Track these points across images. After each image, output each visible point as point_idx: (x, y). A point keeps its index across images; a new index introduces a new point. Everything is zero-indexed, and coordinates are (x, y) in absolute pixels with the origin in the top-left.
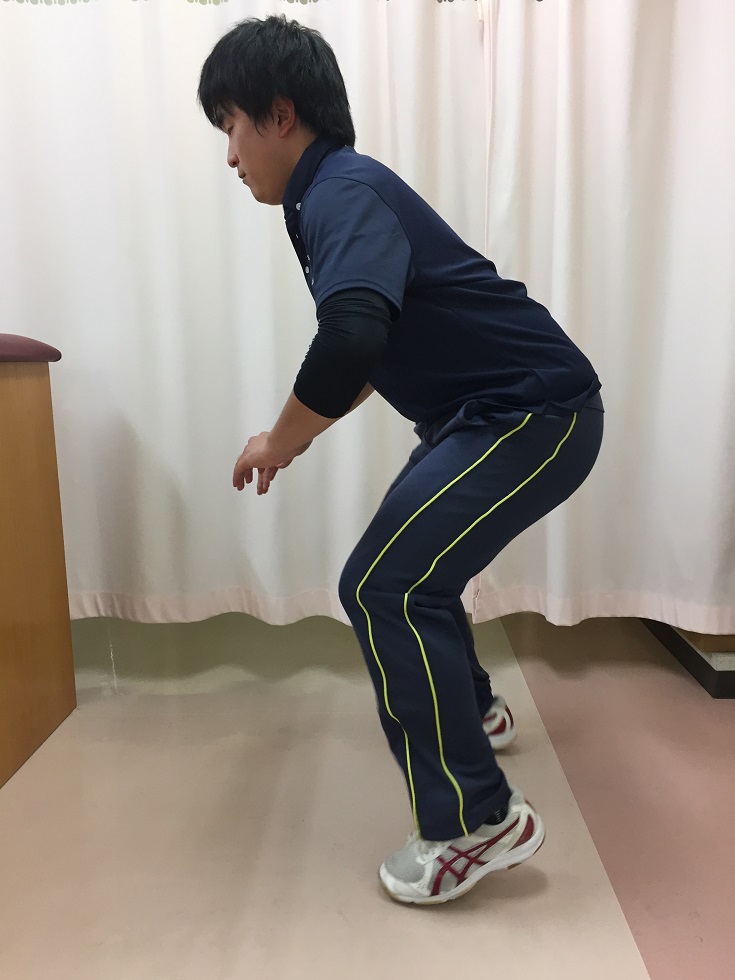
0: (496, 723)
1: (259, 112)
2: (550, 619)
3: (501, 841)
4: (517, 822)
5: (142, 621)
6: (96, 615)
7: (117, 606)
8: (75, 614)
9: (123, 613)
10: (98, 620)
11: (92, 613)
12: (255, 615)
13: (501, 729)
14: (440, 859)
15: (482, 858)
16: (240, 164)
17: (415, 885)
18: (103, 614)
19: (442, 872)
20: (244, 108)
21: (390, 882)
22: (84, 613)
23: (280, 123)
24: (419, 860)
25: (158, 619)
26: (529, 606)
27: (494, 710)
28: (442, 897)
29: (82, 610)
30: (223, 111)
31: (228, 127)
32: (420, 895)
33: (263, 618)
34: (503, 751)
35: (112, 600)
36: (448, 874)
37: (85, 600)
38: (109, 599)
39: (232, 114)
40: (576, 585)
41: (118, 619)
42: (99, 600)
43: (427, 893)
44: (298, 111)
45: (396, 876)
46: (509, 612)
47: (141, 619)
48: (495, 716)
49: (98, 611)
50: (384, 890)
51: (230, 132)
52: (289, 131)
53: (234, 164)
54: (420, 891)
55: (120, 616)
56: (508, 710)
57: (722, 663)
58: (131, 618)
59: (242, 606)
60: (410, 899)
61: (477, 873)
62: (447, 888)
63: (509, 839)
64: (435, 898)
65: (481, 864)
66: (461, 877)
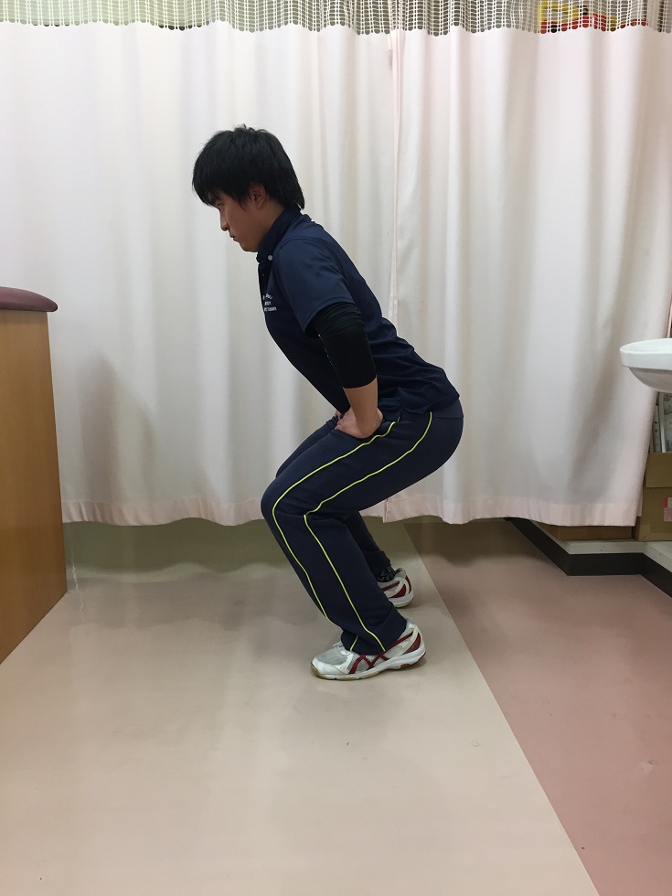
0: (398, 588)
2: (445, 520)
3: (400, 645)
4: (411, 634)
5: (119, 524)
6: (81, 520)
7: (98, 512)
8: (65, 520)
9: (103, 517)
10: (82, 524)
11: (77, 519)
13: (402, 593)
18: (86, 519)
19: (359, 660)
20: (230, 194)
22: (71, 518)
23: (256, 200)
24: (343, 654)
25: (132, 522)
26: (430, 511)
27: (397, 579)
28: (358, 675)
33: (218, 521)
34: (403, 608)
35: (94, 509)
36: (363, 662)
37: (74, 508)
40: (466, 494)
41: (98, 523)
42: (83, 507)
43: (347, 672)
46: (413, 514)
47: (118, 522)
48: (398, 583)
49: (82, 518)
50: (315, 671)
53: (226, 229)
55: (100, 519)
56: (407, 579)
57: (575, 548)
58: (109, 522)
59: (199, 513)
60: (333, 677)
61: (381, 666)
62: (361, 670)
63: (405, 645)
64: (352, 676)
65: (386, 659)
66: (371, 665)
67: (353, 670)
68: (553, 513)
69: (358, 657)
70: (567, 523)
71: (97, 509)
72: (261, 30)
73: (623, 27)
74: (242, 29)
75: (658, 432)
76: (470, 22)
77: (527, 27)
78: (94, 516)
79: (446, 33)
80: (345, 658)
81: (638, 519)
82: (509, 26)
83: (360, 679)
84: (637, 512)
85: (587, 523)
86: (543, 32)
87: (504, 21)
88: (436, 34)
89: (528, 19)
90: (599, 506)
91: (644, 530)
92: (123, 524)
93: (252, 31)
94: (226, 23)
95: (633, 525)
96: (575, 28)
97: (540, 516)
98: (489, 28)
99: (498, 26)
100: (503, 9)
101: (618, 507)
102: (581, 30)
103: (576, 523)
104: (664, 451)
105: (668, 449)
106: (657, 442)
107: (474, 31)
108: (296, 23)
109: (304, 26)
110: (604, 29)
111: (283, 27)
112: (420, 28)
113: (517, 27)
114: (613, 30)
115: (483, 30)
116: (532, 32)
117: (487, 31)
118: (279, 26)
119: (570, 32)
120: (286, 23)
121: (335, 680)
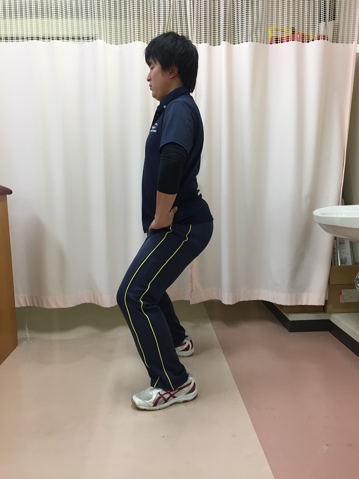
0: (185, 346)
1: (165, 67)
2: (223, 302)
3: (183, 389)
4: (190, 383)
6: (26, 305)
7: (35, 302)
8: (17, 306)
9: (38, 304)
10: (27, 307)
11: (24, 305)
12: (96, 304)
14: (159, 393)
15: (175, 395)
16: (152, 81)
17: (147, 402)
18: (29, 305)
19: (159, 398)
21: (137, 400)
24: (151, 393)
25: (54, 306)
27: (185, 341)
28: (158, 407)
29: (20, 304)
30: (153, 61)
31: (151, 67)
32: (149, 406)
36: (162, 399)
37: (21, 300)
38: (31, 298)
41: (36, 307)
42: (27, 299)
43: (152, 405)
44: (179, 72)
45: (140, 398)
46: (207, 299)
47: (46, 307)
48: (186, 343)
49: (26, 303)
50: (134, 404)
51: (152, 69)
52: (173, 78)
53: (149, 80)
54: (149, 404)
55: (36, 305)
56: (191, 341)
57: (292, 317)
58: (41, 306)
59: (91, 300)
60: (144, 408)
61: (172, 401)
62: (160, 404)
63: (186, 389)
64: (155, 408)
65: (175, 397)
66: (166, 401)
67: (155, 405)
68: (281, 299)
69: (159, 396)
70: (289, 304)
71: (34, 299)
72: (122, 44)
73: (313, 40)
74: (111, 44)
75: (336, 254)
76: (232, 39)
77: (262, 41)
78: (33, 304)
79: (219, 45)
80: (152, 396)
81: (326, 302)
82: (252, 41)
83: (159, 409)
84: (326, 298)
85: (299, 304)
86: (271, 43)
87: (250, 39)
88: (214, 45)
89: (263, 37)
90: (305, 295)
91: (330, 307)
92: (49, 308)
93: (117, 44)
94: (102, 41)
95: (323, 304)
96: (288, 41)
97: (274, 300)
98: (242, 42)
99: (247, 41)
100: (249, 32)
101: (315, 295)
102: (291, 42)
103: (293, 304)
104: (339, 265)
105: (341, 263)
106: (336, 259)
107: (234, 44)
108: (139, 40)
109: (144, 42)
110: (303, 42)
111: (133, 42)
112: (205, 42)
113: (257, 42)
114: (308, 42)
115: (239, 43)
116: (265, 44)
117: (241, 44)
118: (131, 42)
119: (285, 43)
120: (134, 41)
121: (145, 410)
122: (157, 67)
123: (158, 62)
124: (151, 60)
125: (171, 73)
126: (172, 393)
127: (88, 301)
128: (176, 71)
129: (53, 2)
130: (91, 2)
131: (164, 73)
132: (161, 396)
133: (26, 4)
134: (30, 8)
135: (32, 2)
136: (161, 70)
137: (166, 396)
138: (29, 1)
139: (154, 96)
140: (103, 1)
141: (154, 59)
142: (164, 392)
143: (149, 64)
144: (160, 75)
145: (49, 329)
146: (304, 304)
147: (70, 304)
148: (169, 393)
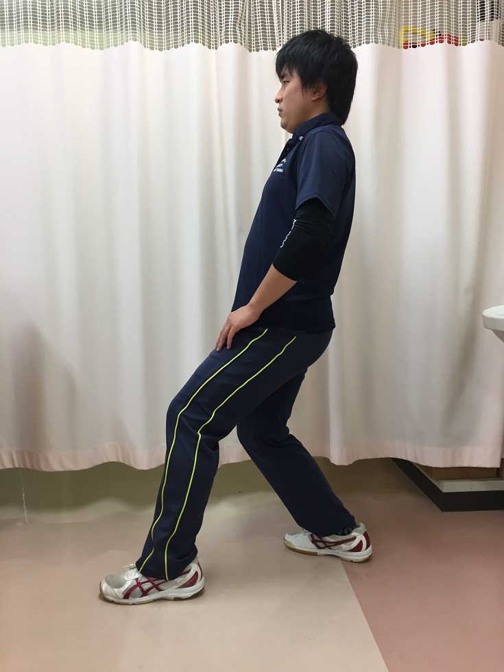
1: (307, 82)
2: (333, 461)
3: (175, 580)
4: (188, 572)
5: (45, 470)
6: (11, 467)
7: (27, 460)
9: (31, 464)
10: (14, 469)
11: (8, 465)
12: (127, 463)
14: (137, 579)
15: (161, 587)
16: (282, 103)
17: (116, 590)
18: (17, 466)
19: (135, 587)
21: (104, 587)
22: (3, 466)
24: (125, 578)
25: (57, 468)
27: (354, 534)
28: (131, 600)
29: (2, 464)
32: (117, 597)
33: (133, 465)
35: (24, 456)
36: (138, 589)
38: (21, 454)
39: (291, 75)
41: (28, 469)
43: (122, 596)
45: (109, 584)
47: (44, 468)
49: (13, 464)
52: (317, 100)
53: (278, 101)
54: (118, 594)
55: (29, 467)
57: (448, 487)
58: (37, 468)
59: (118, 458)
60: (111, 598)
62: (135, 597)
63: (181, 580)
64: (126, 601)
65: (160, 590)
66: (145, 593)
67: (127, 595)
68: (431, 456)
69: (135, 583)
70: (441, 466)
71: (26, 456)
72: (168, 49)
73: (473, 42)
74: (152, 49)
77: (391, 43)
78: (24, 463)
81: (502, 461)
82: (376, 42)
83: (133, 604)
84: (502, 455)
85: (458, 465)
86: (406, 48)
87: (372, 38)
89: (392, 37)
92: (51, 471)
93: (161, 50)
94: (138, 43)
95: (497, 465)
96: (432, 43)
97: (416, 458)
98: (360, 44)
99: (368, 43)
100: (371, 28)
101: (485, 451)
102: (438, 44)
103: (448, 465)
108: (197, 42)
109: (204, 45)
110: (457, 45)
111: (186, 46)
113: (383, 43)
114: (465, 44)
115: (355, 46)
116: (396, 49)
117: (358, 47)
118: (183, 45)
119: (429, 46)
120: (188, 43)
121: (112, 602)
122: (295, 82)
123: (295, 74)
124: (285, 71)
125: (315, 93)
126: (156, 582)
127: (112, 459)
128: (323, 91)
129: (61, 3)
130: (121, 3)
131: (304, 91)
132: (139, 584)
133: (18, 6)
134: (24, 12)
135: (28, 4)
136: (300, 86)
137: (146, 586)
138: (23, 2)
139: (284, 126)
140: (139, 2)
141: (289, 69)
142: (145, 579)
143: (281, 77)
144: (299, 93)
145: (56, 504)
146: (465, 465)
147: (84, 465)
148: (152, 583)
